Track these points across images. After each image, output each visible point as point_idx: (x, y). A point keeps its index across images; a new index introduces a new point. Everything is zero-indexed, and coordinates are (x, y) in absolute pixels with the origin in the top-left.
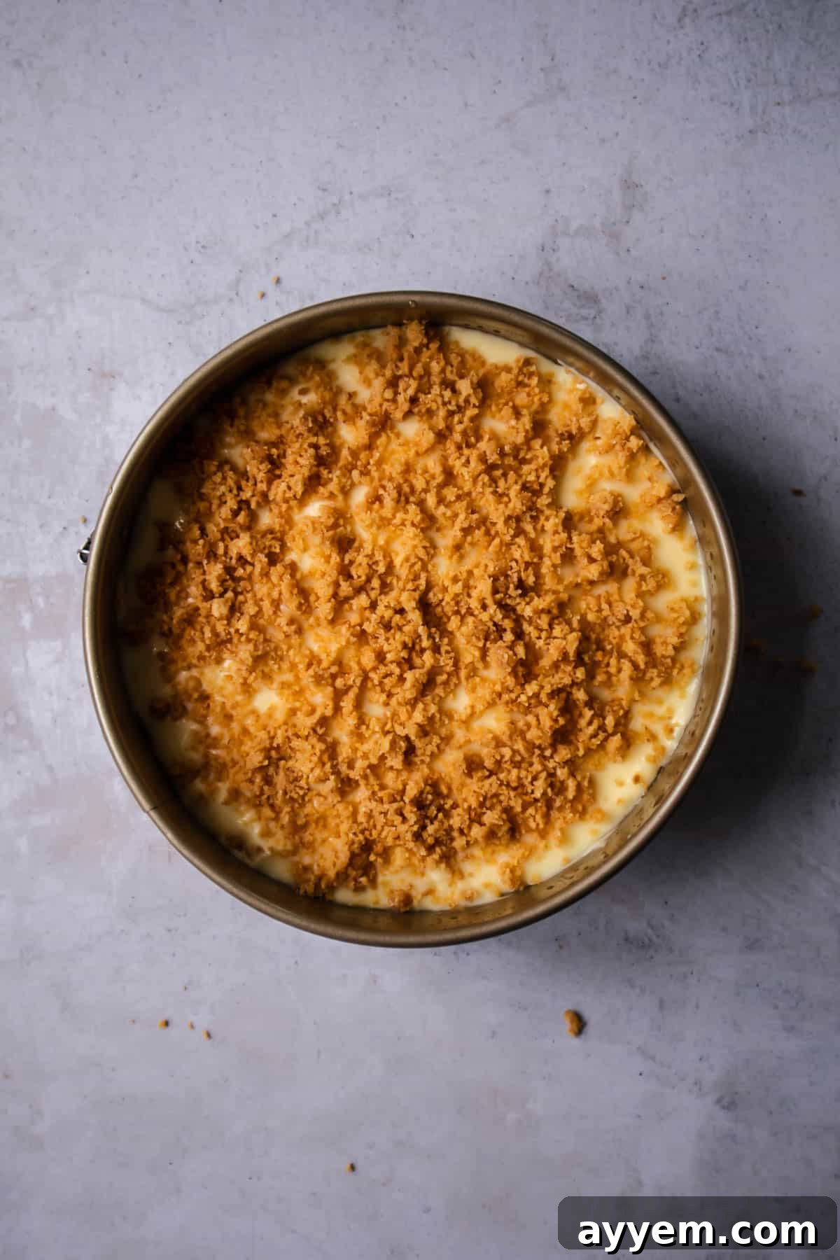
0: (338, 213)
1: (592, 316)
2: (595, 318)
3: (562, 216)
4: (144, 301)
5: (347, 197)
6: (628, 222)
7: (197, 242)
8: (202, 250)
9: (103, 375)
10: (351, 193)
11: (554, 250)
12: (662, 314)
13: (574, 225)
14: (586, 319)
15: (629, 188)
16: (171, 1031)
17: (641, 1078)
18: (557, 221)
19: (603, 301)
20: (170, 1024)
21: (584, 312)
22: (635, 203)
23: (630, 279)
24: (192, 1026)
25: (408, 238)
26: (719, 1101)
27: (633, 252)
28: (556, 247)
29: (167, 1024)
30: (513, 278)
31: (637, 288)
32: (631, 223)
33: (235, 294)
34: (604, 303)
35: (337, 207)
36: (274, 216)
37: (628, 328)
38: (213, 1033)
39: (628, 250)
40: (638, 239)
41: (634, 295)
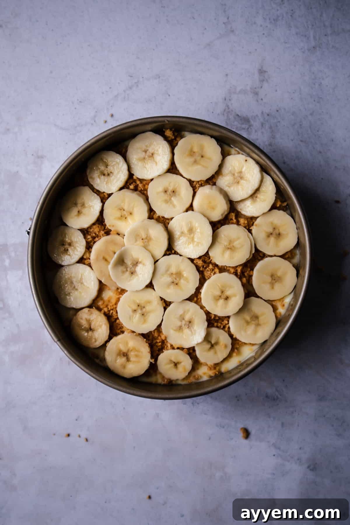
0: (137, 86)
2: (248, 128)
3: (233, 85)
4: (55, 125)
5: (141, 80)
6: (261, 87)
7: (78, 100)
8: (80, 103)
9: (38, 157)
10: (143, 78)
11: (230, 100)
12: (277, 126)
13: (238, 89)
14: (244, 129)
15: (262, 73)
16: (70, 438)
17: (274, 457)
18: (231, 87)
20: (70, 435)
21: (243, 126)
22: (265, 79)
23: (263, 112)
24: (79, 436)
25: (168, 95)
26: (308, 467)
27: (264, 100)
30: (213, 112)
31: (266, 116)
32: (263, 87)
33: (94, 122)
34: (252, 122)
35: (137, 84)
36: (110, 88)
37: (262, 133)
38: (89, 439)
39: (262, 99)
40: (266, 95)
41: (265, 118)
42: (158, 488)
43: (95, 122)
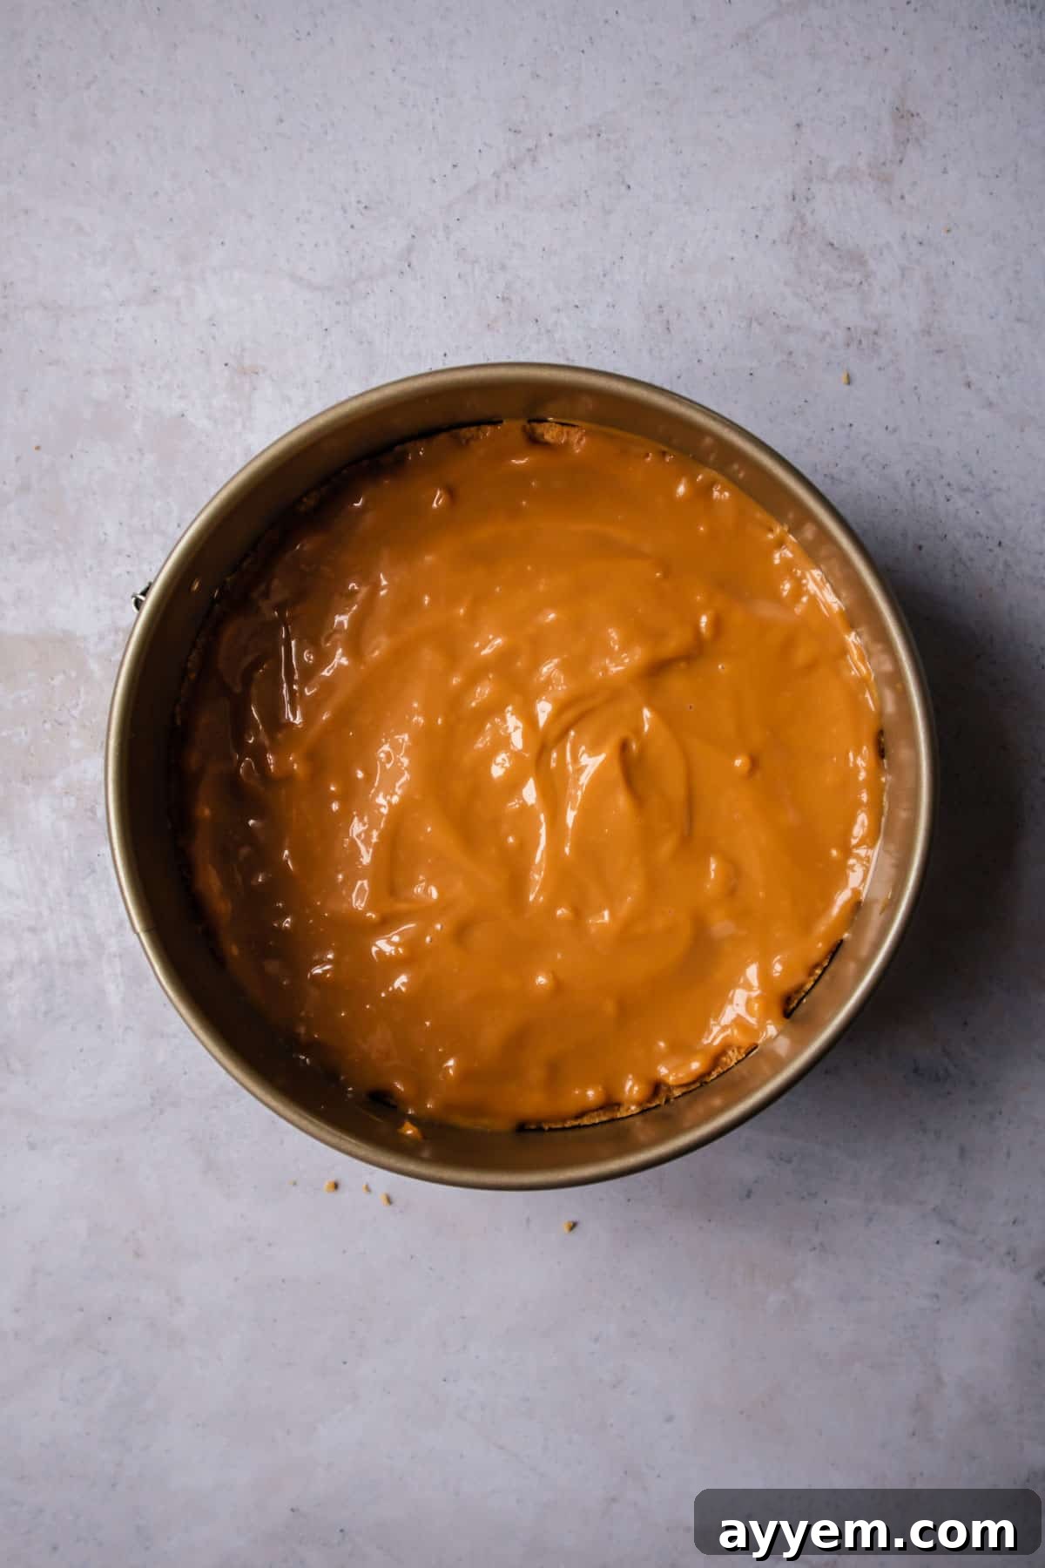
0: (534, 160)
1: (857, 281)
2: (861, 283)
3: (818, 157)
4: (295, 278)
5: (546, 140)
6: (901, 161)
7: (359, 202)
8: (364, 211)
9: (243, 372)
10: (551, 135)
11: (808, 200)
12: (946, 275)
13: (832, 170)
15: (902, 117)
16: (341, 1195)
17: (938, 1246)
18: (811, 162)
19: (870, 260)
20: (341, 1188)
21: (847, 276)
22: (910, 137)
23: (905, 234)
24: (368, 1189)
25: (623, 188)
27: (909, 199)
28: (810, 197)
29: (336, 1186)
30: (757, 236)
31: (913, 245)
32: (904, 162)
33: (406, 265)
34: (872, 264)
35: (533, 154)
36: (455, 166)
37: (903, 297)
38: (394, 1197)
39: (902, 197)
40: (915, 183)
41: (911, 254)
43: (409, 266)
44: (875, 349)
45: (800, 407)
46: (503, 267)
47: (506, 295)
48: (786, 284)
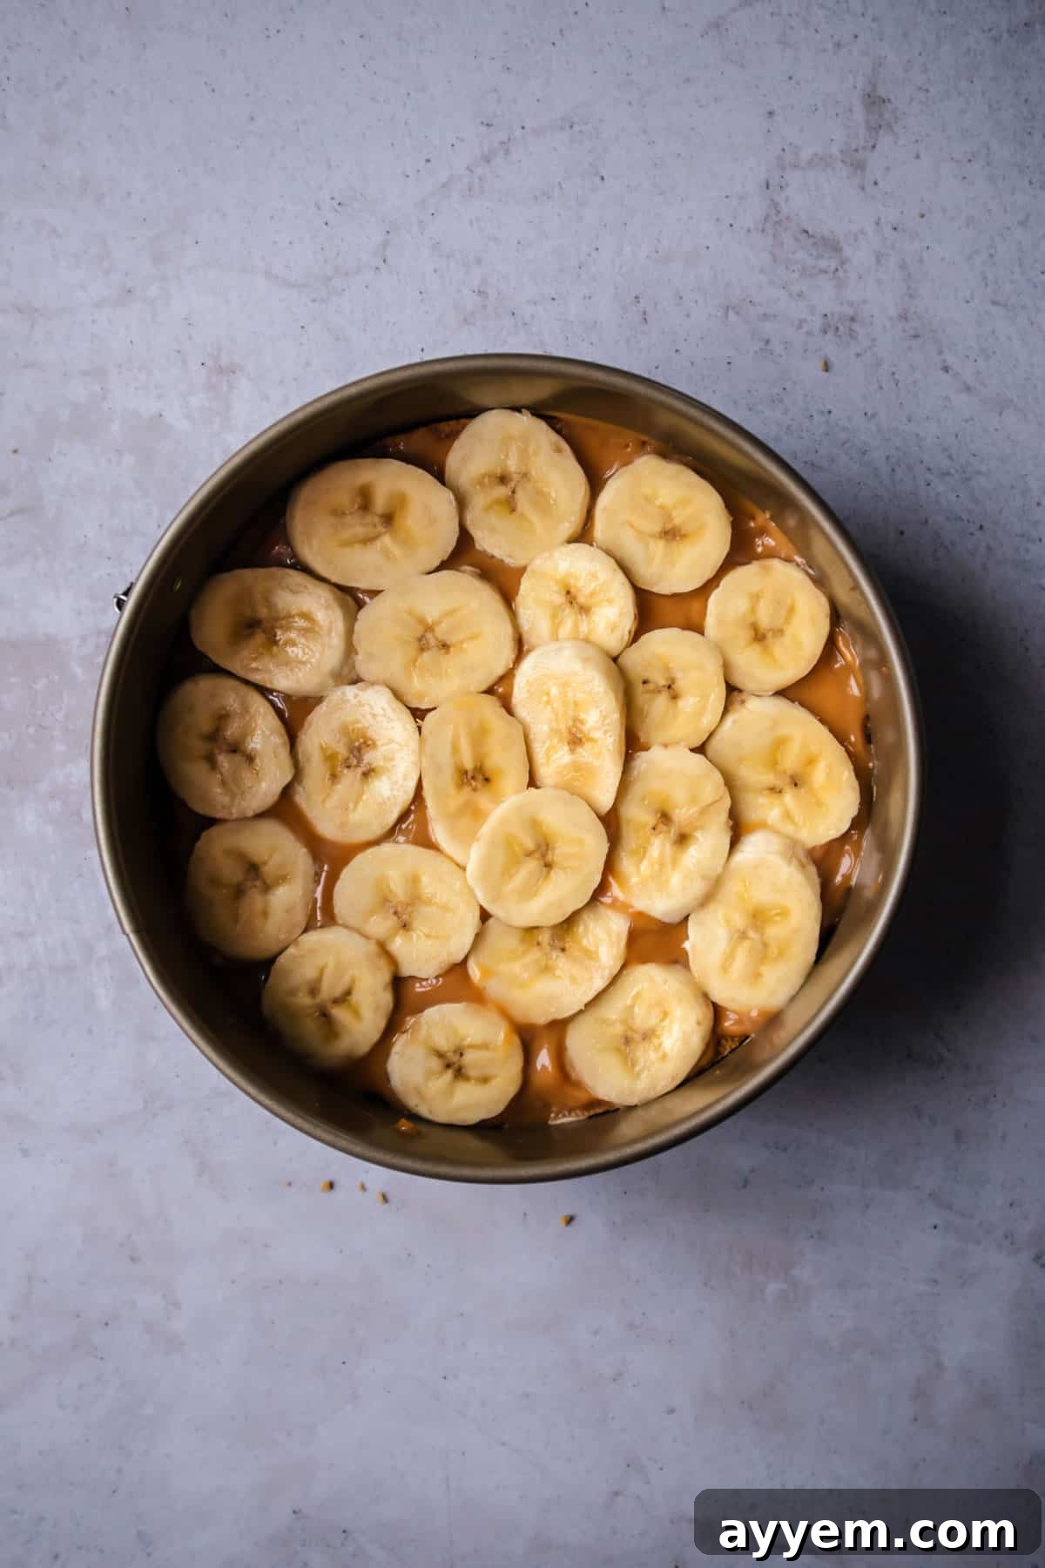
0: (507, 152)
1: (833, 268)
2: (837, 270)
3: (791, 144)
4: (269, 275)
5: (518, 133)
6: (874, 147)
7: (333, 199)
8: (338, 208)
9: (221, 370)
10: (523, 128)
11: (781, 188)
12: (921, 261)
13: (806, 154)
14: (825, 272)
15: (874, 103)
16: (333, 1195)
17: (935, 1231)
18: (783, 150)
19: (845, 247)
20: (337, 1187)
22: (882, 123)
23: (879, 219)
24: (363, 1188)
25: (597, 180)
26: (1036, 1258)
27: (881, 184)
28: (783, 184)
29: (331, 1185)
30: (731, 225)
31: (888, 231)
32: (877, 147)
33: (382, 261)
34: (848, 251)
35: (506, 146)
36: (428, 161)
37: (879, 282)
38: (389, 1196)
39: (876, 183)
40: (888, 169)
41: (886, 239)
42: (596, 1333)
43: (384, 261)
44: (852, 335)
45: (778, 395)
46: (479, 261)
47: (482, 290)
48: (762, 271)
